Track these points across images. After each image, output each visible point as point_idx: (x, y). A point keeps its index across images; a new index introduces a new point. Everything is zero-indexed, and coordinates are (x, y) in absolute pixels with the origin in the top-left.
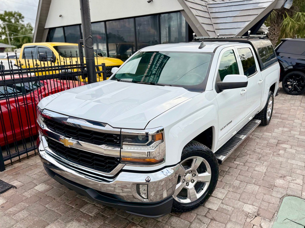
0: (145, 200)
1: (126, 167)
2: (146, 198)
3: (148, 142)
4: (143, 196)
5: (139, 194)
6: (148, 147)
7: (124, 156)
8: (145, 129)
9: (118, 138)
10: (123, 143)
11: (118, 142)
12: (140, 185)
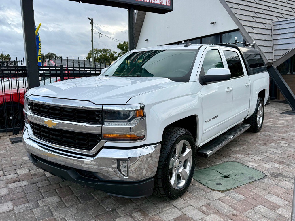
0: (125, 177)
1: (108, 144)
2: (126, 175)
3: (129, 118)
4: (123, 173)
5: (120, 171)
6: (129, 123)
7: (105, 134)
8: (126, 104)
9: (100, 116)
10: (105, 120)
11: (100, 120)
12: (121, 161)
